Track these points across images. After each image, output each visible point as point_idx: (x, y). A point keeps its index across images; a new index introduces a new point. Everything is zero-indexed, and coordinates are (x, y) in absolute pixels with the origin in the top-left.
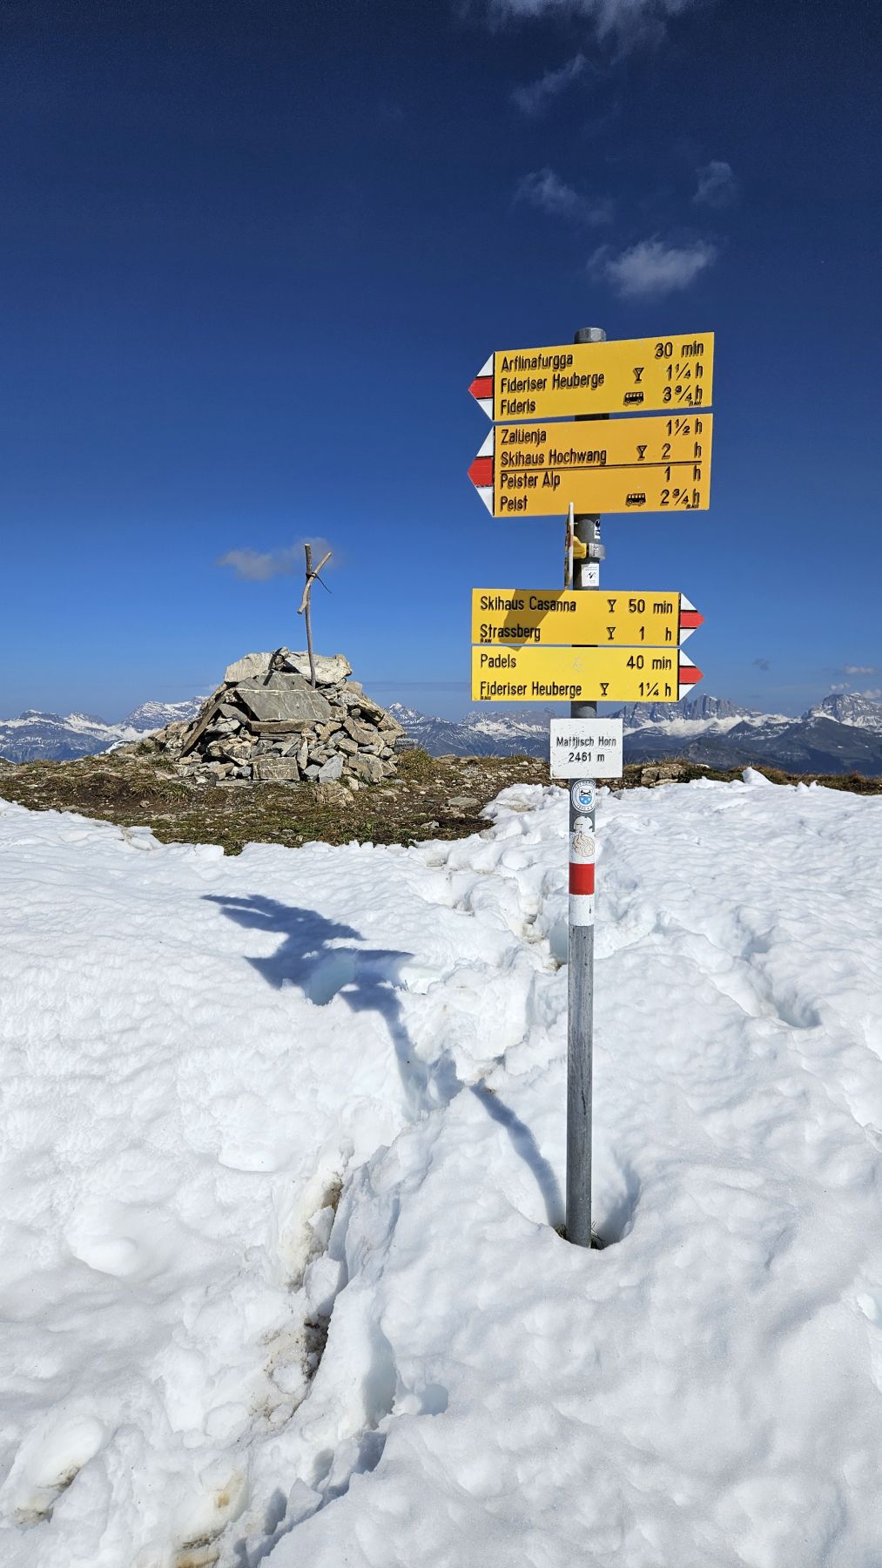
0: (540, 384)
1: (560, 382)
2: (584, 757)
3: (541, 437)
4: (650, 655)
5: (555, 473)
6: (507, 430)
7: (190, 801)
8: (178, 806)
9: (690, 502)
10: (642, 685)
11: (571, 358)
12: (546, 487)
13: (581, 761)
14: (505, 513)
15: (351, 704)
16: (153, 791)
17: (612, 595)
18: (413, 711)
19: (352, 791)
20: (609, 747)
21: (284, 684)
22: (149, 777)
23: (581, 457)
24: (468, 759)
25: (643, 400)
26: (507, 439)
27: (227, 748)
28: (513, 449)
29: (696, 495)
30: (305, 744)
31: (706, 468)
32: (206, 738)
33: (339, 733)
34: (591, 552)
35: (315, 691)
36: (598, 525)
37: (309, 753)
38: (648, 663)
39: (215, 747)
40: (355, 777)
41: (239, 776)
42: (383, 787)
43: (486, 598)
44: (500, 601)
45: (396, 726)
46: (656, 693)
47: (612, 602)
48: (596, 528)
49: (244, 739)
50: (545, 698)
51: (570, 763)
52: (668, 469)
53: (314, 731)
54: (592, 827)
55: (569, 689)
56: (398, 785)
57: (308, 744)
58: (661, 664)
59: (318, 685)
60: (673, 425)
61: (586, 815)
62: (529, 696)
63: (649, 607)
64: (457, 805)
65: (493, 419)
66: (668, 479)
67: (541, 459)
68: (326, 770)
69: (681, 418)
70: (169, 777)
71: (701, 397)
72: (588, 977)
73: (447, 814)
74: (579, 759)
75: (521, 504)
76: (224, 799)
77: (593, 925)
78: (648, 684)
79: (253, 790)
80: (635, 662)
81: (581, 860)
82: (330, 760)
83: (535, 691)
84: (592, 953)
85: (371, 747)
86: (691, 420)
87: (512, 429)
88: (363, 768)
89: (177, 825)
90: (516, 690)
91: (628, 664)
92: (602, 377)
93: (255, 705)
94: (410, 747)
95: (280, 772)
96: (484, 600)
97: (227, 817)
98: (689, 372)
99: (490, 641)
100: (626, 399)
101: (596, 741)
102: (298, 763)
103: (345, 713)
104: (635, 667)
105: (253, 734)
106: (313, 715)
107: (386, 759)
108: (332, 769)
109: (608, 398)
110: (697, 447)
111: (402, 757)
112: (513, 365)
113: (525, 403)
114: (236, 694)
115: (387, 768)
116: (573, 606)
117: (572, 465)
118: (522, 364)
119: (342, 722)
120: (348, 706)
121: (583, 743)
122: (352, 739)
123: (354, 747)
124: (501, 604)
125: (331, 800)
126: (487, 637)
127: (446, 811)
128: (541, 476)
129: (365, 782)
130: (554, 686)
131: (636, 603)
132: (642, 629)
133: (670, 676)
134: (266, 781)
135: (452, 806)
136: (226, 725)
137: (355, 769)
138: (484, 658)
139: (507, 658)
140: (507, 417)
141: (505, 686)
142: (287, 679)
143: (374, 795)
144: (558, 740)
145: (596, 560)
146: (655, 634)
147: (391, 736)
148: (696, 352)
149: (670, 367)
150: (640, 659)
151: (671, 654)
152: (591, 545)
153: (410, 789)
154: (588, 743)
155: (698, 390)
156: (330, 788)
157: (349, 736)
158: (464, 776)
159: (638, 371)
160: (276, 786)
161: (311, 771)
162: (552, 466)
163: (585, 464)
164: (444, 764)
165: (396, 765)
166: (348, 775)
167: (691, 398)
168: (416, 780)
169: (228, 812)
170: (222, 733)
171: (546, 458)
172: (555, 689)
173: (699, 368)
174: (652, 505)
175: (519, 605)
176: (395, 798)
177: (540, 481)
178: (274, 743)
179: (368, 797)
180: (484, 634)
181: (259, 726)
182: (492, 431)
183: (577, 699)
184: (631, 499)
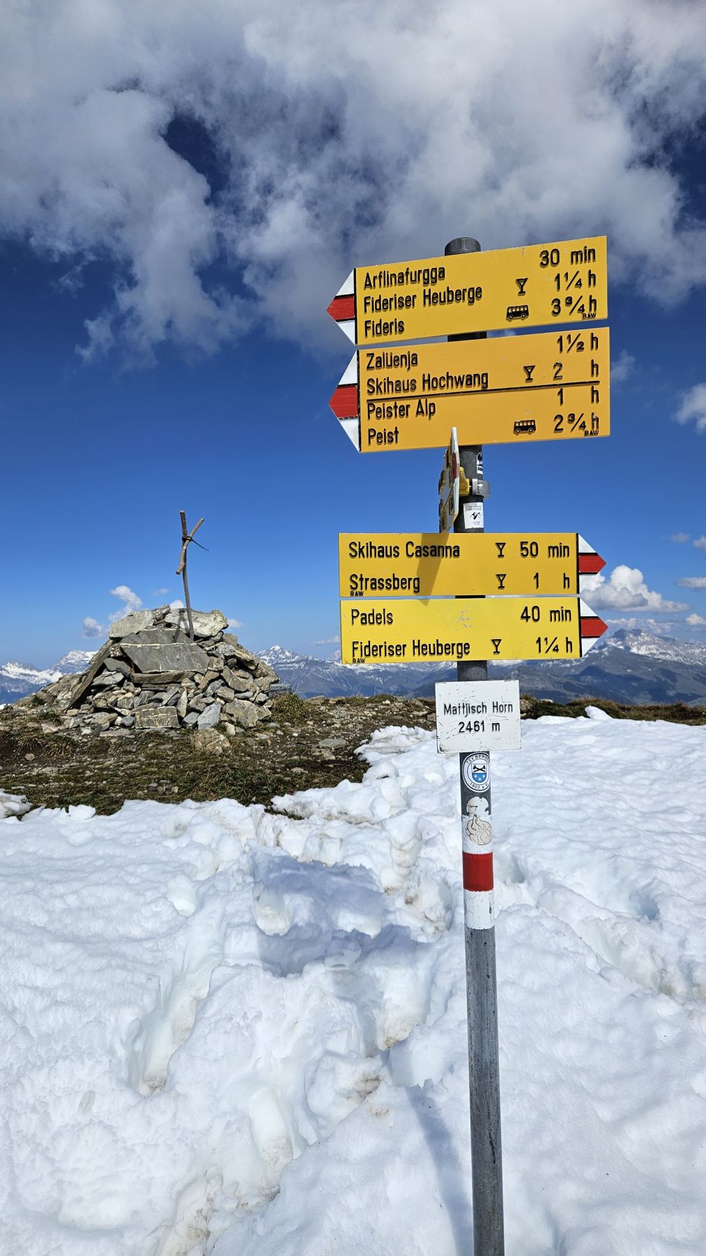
0: (408, 302)
1: (432, 299)
2: (477, 726)
3: (413, 360)
4: (546, 605)
5: (430, 400)
6: (373, 355)
7: (74, 752)
8: (62, 758)
9: (589, 428)
10: (539, 641)
11: (442, 271)
12: (420, 416)
13: (473, 731)
14: (374, 447)
15: (227, 655)
16: (38, 744)
17: (500, 537)
18: (289, 652)
19: (228, 737)
20: (506, 714)
21: (165, 638)
22: (36, 730)
23: (459, 381)
24: (336, 699)
25: (528, 314)
26: (373, 364)
27: (112, 699)
28: (381, 374)
29: (595, 420)
30: (185, 693)
31: (604, 389)
32: (92, 689)
33: (216, 682)
34: (474, 488)
35: (194, 644)
36: (480, 459)
37: (189, 702)
38: (545, 615)
39: (100, 699)
40: (232, 722)
41: (123, 726)
42: (258, 731)
43: (356, 545)
44: (371, 547)
45: (270, 673)
46: (556, 649)
47: (500, 546)
48: (478, 463)
49: (128, 691)
50: (428, 658)
51: (461, 734)
52: (561, 393)
53: (194, 681)
54: (489, 809)
55: (455, 647)
56: (272, 728)
57: (188, 693)
58: (560, 615)
59: (196, 638)
60: (565, 341)
61: (481, 795)
62: (410, 657)
63: (543, 550)
64: (326, 749)
65: (356, 342)
66: (562, 402)
67: (413, 384)
68: (204, 717)
69: (574, 333)
70: (55, 730)
71: (595, 309)
72: (490, 992)
73: (317, 757)
74: (470, 729)
75: (392, 437)
76: (107, 749)
77: (493, 928)
78: (546, 639)
79: (135, 739)
80: (530, 614)
81: (476, 849)
82: (208, 707)
83: (416, 650)
84: (494, 961)
85: (247, 694)
86: (585, 335)
87: (378, 352)
88: (238, 714)
89: (57, 779)
90: (394, 650)
91: (522, 617)
92: (480, 290)
93: (138, 658)
94: (283, 692)
95: (160, 720)
96: (353, 546)
97: (107, 768)
98: (580, 280)
99: (361, 594)
100: (508, 314)
101: (490, 708)
102: (178, 711)
103: (222, 663)
104: (531, 620)
105: (137, 685)
106: (193, 666)
107: (261, 704)
108: (208, 717)
109: (487, 314)
110: (594, 366)
111: (275, 702)
112: (377, 281)
113: (392, 323)
114: (122, 650)
115: (262, 713)
116: (456, 552)
117: (450, 390)
118: (386, 279)
119: (221, 671)
120: (225, 656)
121: (473, 709)
122: (229, 687)
123: (230, 694)
124: (373, 550)
125: (209, 747)
126: (359, 589)
127: (318, 754)
128: (414, 404)
129: (242, 727)
130: (438, 645)
131: (528, 546)
132: (537, 576)
133: (571, 628)
134: (147, 731)
135: (323, 748)
136: (110, 678)
137: (232, 715)
138: (355, 614)
139: (382, 613)
140: (372, 339)
141: (381, 647)
142: (168, 633)
143: (248, 739)
144: (445, 707)
145: (479, 498)
146: (551, 580)
147: (264, 682)
148: (587, 259)
149: (558, 277)
150: (536, 611)
151: (569, 603)
152: (475, 481)
153: (284, 731)
154: (480, 709)
155: (592, 301)
156: (207, 735)
157: (226, 684)
158: (333, 717)
159: (521, 282)
160: (157, 735)
161: (190, 719)
162: (426, 392)
163: (465, 389)
164: (315, 705)
165: (270, 709)
166: (226, 721)
167: (583, 310)
168: (289, 722)
169: (110, 762)
170: (106, 686)
171: (419, 384)
172: (442, 648)
173: (592, 276)
174: (544, 432)
175: (393, 553)
176: (269, 742)
177: (413, 410)
178: (155, 694)
179: (244, 742)
180: (354, 586)
181: (141, 677)
182: (355, 356)
183: (465, 658)
184: (519, 427)
